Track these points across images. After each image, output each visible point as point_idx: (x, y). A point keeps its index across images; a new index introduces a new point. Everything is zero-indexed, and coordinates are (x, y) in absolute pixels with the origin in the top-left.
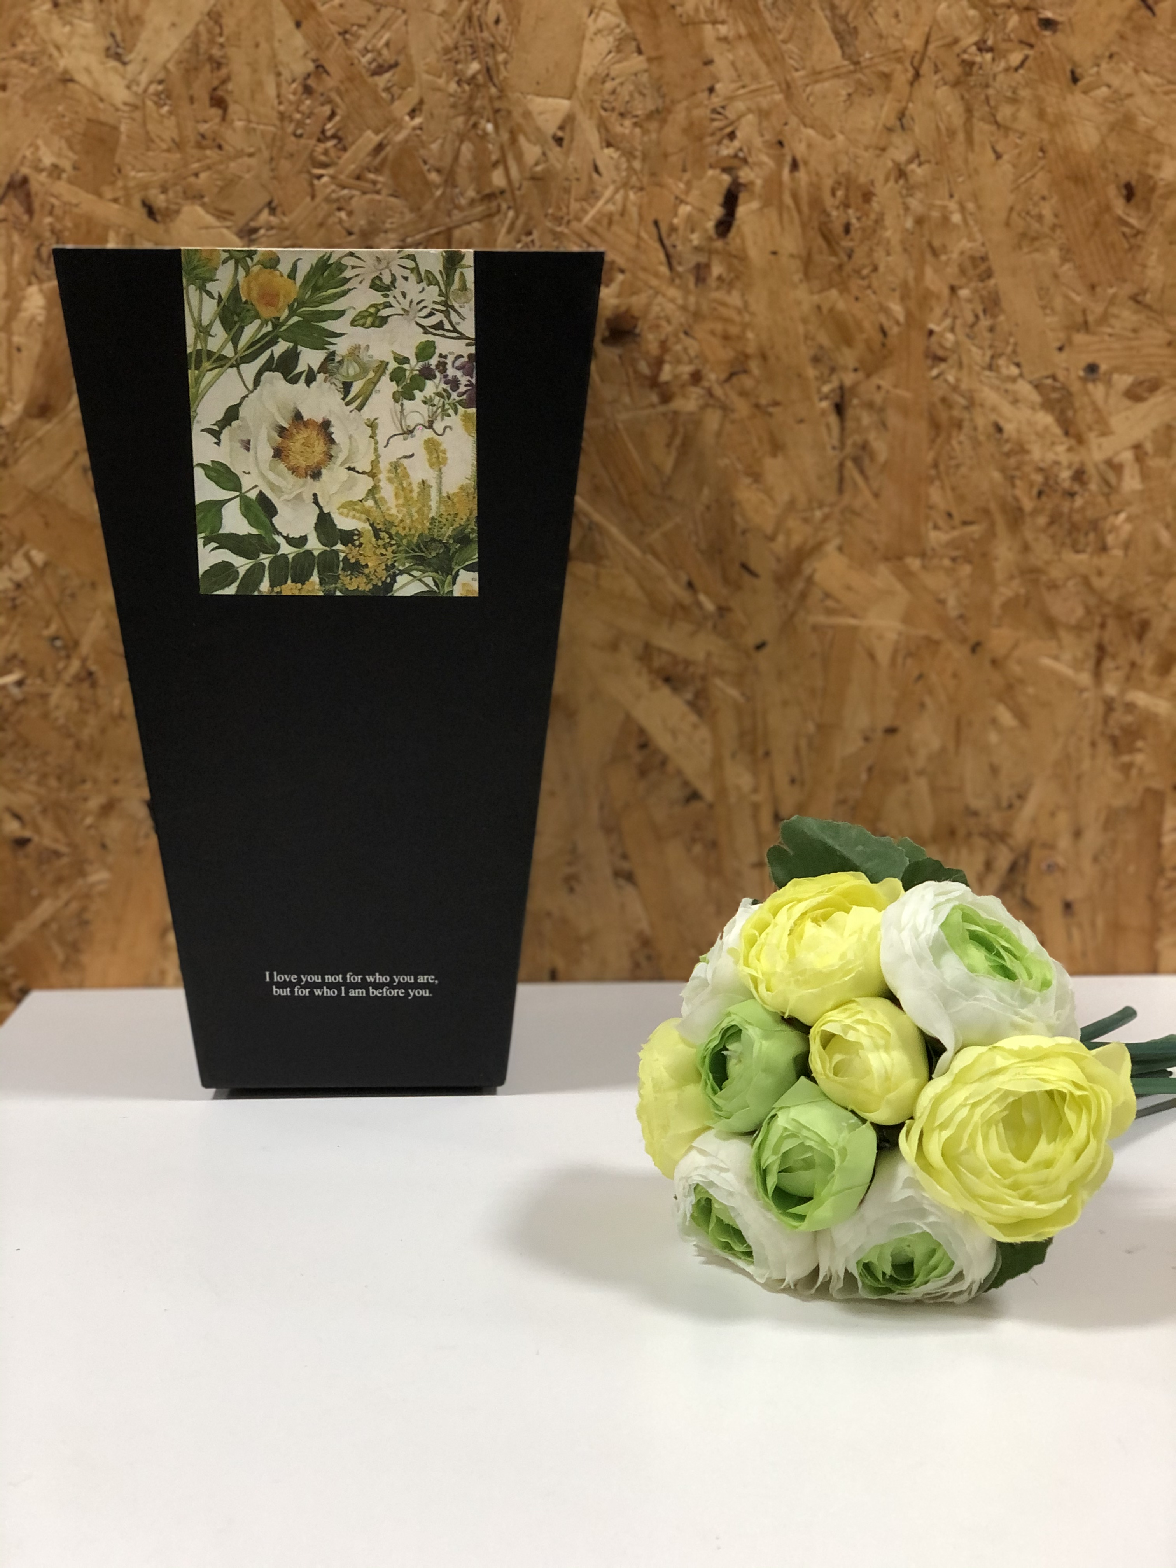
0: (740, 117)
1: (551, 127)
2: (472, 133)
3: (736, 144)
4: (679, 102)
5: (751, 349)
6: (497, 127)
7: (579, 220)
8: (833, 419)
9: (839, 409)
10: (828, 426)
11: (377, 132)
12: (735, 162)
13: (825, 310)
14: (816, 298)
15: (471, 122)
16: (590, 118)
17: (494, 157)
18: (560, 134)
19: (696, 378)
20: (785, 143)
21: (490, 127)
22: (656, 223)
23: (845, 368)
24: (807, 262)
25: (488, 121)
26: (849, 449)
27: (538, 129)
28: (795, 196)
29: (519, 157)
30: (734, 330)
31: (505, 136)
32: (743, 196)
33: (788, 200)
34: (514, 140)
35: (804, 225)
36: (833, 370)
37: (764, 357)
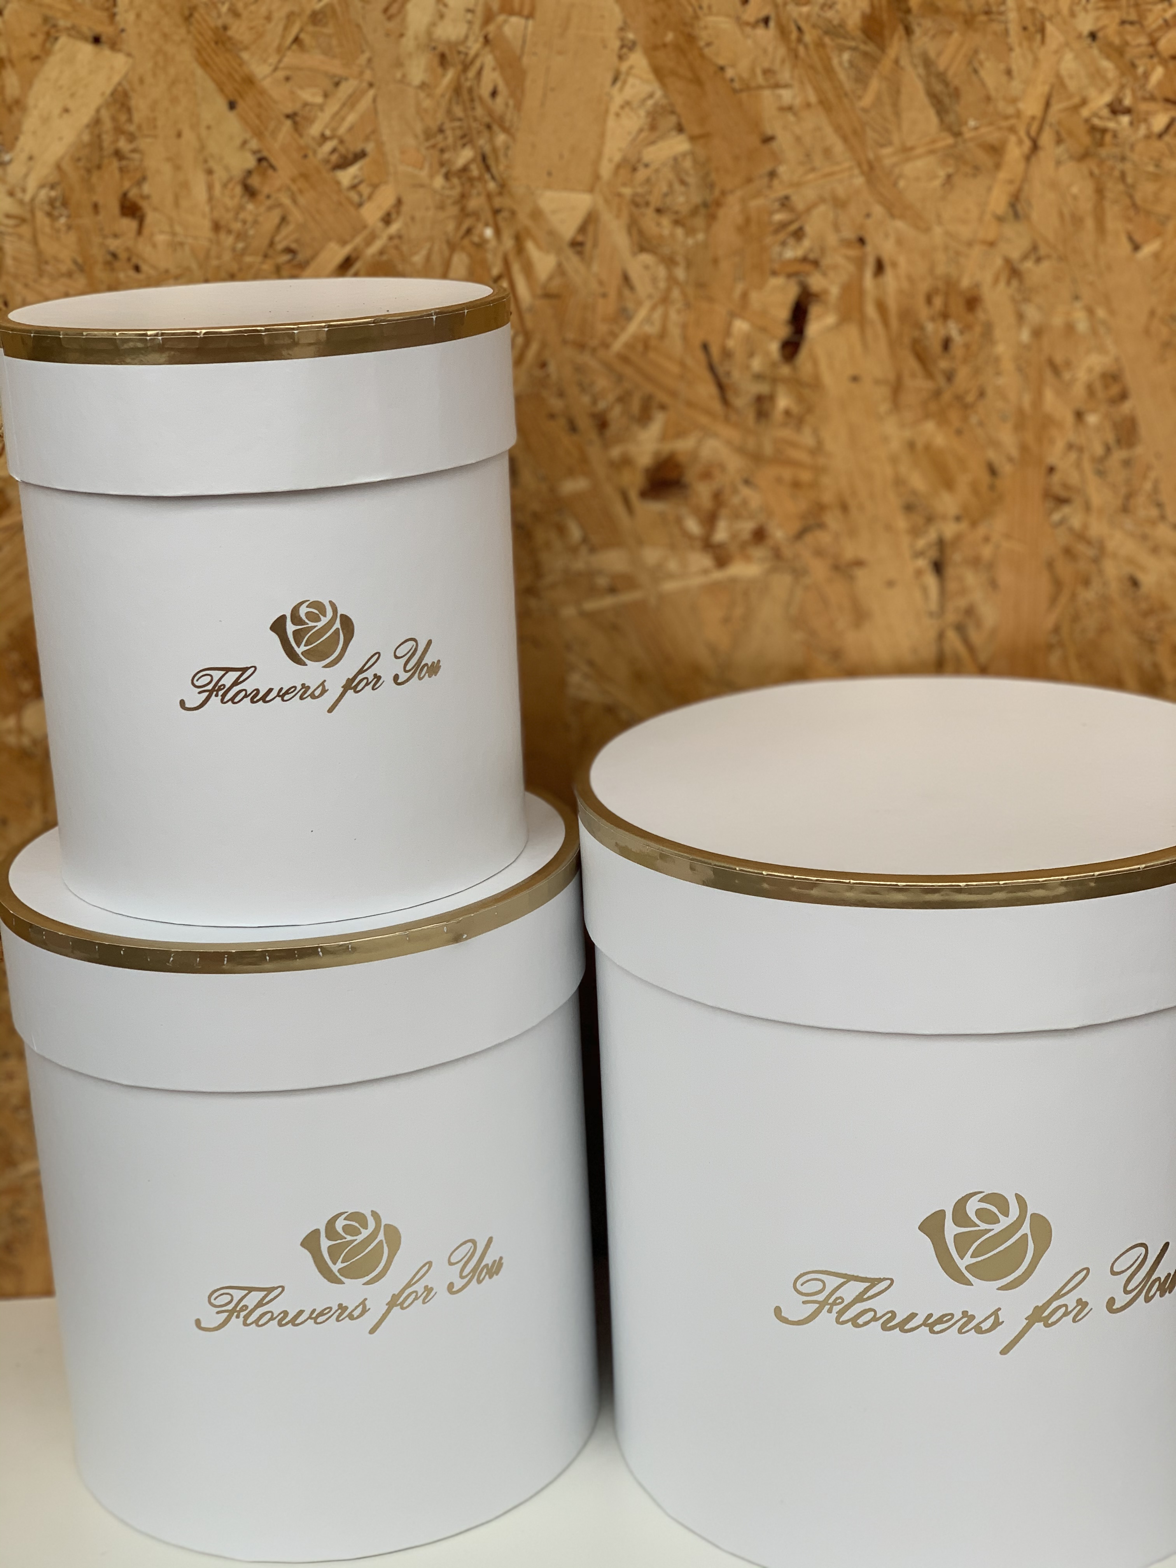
0: (809, 210)
1: (568, 229)
2: (466, 242)
3: (806, 243)
4: (732, 192)
5: (828, 497)
6: (498, 232)
7: (606, 346)
8: (931, 580)
9: (938, 567)
10: (925, 590)
11: (343, 243)
12: (807, 267)
13: (920, 445)
14: (907, 434)
15: (465, 227)
16: (618, 216)
17: (495, 271)
18: (580, 238)
19: (759, 535)
20: (868, 239)
21: (489, 232)
22: (705, 347)
23: (944, 518)
24: (897, 389)
25: (487, 225)
26: (951, 617)
27: (551, 233)
28: (881, 307)
29: (528, 269)
30: (805, 476)
31: (509, 243)
32: (814, 311)
33: (871, 311)
34: (520, 249)
35: (893, 344)
36: (930, 519)
37: (844, 508)
